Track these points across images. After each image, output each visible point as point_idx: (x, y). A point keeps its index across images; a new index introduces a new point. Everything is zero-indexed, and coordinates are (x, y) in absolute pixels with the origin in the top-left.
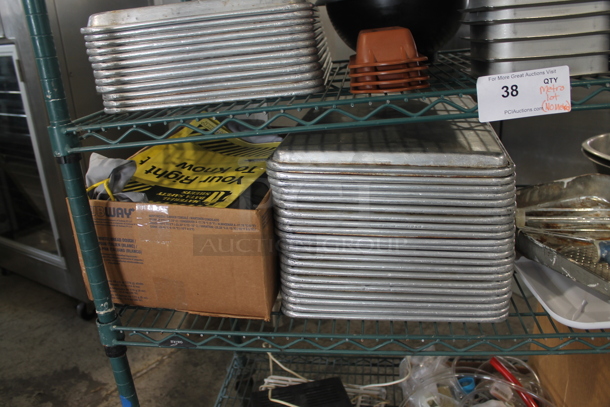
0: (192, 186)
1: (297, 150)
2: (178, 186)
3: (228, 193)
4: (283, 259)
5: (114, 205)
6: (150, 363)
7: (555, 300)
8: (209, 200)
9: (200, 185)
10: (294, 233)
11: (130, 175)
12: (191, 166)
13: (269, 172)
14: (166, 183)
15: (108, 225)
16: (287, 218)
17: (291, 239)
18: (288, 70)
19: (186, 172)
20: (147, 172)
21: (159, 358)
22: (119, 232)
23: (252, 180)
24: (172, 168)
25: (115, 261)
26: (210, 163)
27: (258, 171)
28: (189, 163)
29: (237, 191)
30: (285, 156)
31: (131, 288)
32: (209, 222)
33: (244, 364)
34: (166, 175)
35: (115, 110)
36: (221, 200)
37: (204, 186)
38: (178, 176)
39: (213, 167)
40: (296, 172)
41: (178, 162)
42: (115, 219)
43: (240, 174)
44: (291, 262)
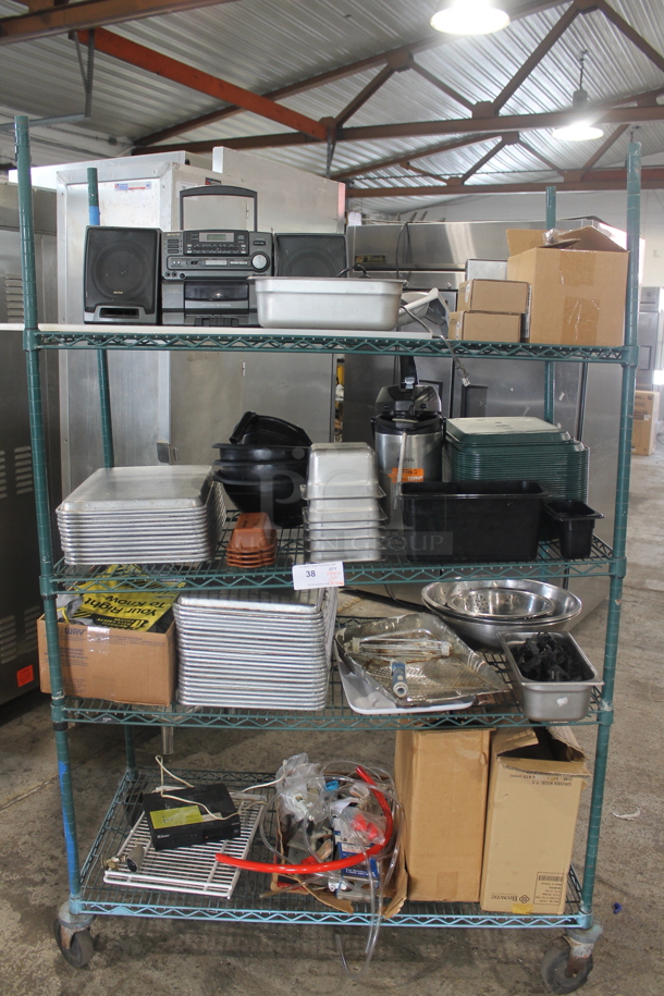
0: (120, 615)
1: (193, 597)
2: (110, 614)
3: (146, 622)
4: (181, 666)
5: (72, 626)
6: (31, 787)
7: (360, 700)
8: (134, 625)
9: (125, 614)
10: (189, 649)
11: (78, 606)
12: (117, 599)
13: (174, 610)
14: (101, 612)
15: (67, 639)
16: (184, 639)
17: (186, 652)
18: (190, 546)
19: (113, 604)
20: (86, 603)
21: (41, 783)
22: (73, 644)
23: (162, 613)
24: (103, 600)
25: (68, 664)
26: (129, 597)
27: (166, 607)
28: (115, 596)
29: (152, 620)
30: (185, 601)
31: (76, 683)
32: (135, 640)
33: (136, 777)
34: (99, 605)
35: (73, 563)
36: (142, 626)
37: (129, 616)
38: (108, 607)
39: (133, 601)
40: (191, 611)
41: (107, 595)
42: (71, 636)
43: (153, 608)
44: (186, 668)
